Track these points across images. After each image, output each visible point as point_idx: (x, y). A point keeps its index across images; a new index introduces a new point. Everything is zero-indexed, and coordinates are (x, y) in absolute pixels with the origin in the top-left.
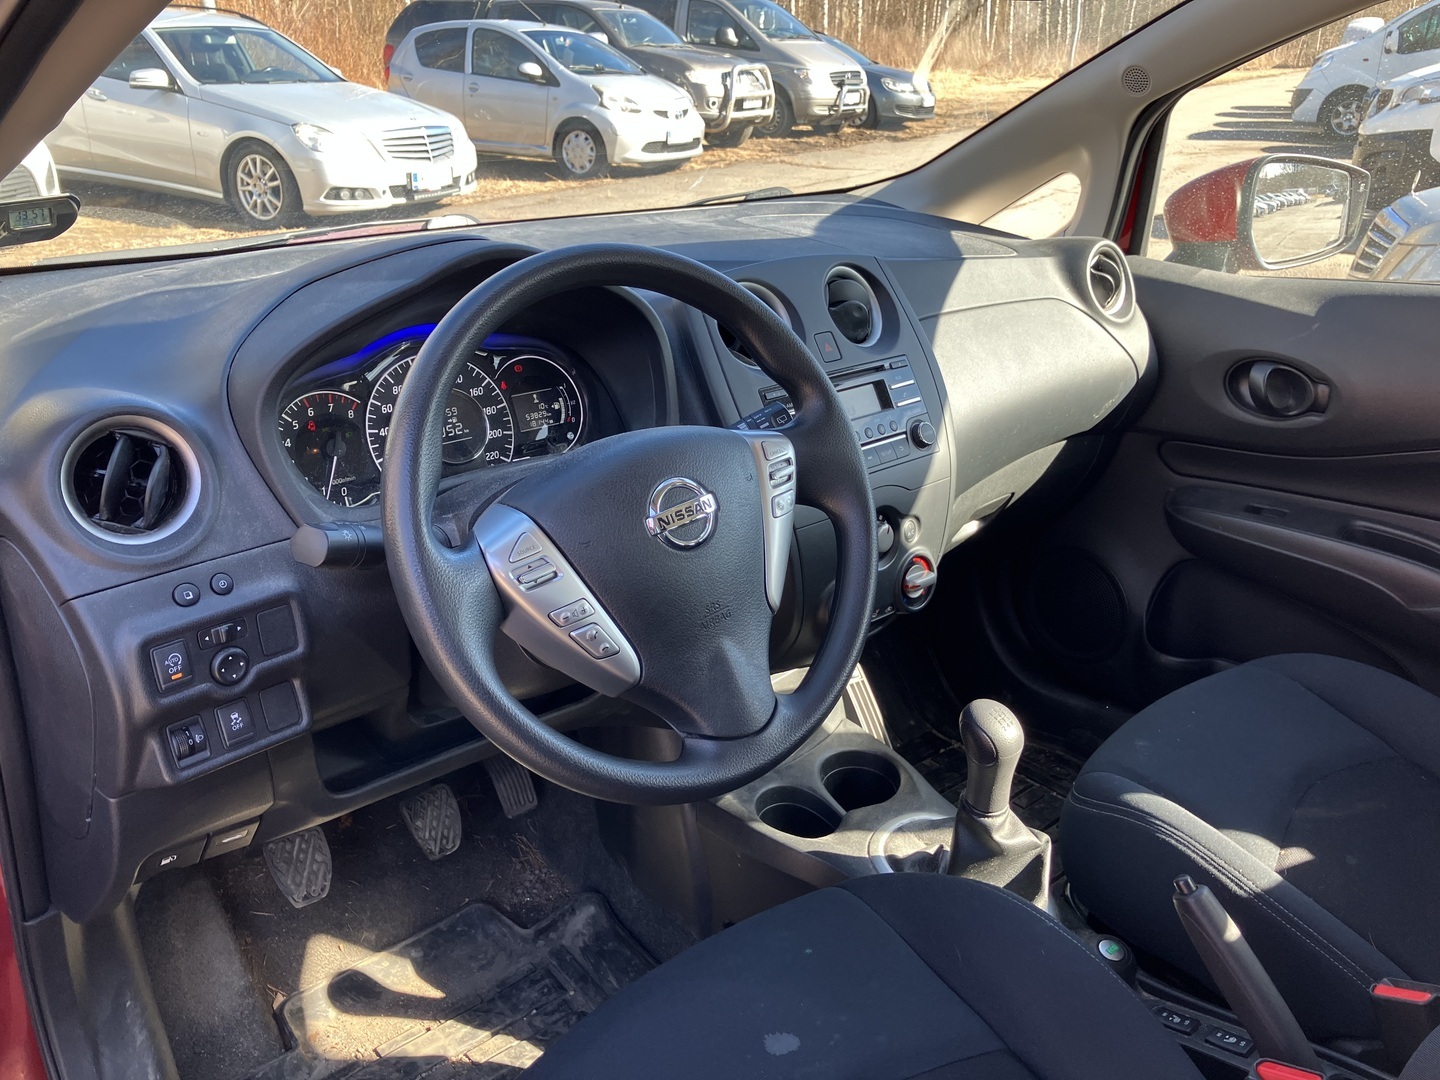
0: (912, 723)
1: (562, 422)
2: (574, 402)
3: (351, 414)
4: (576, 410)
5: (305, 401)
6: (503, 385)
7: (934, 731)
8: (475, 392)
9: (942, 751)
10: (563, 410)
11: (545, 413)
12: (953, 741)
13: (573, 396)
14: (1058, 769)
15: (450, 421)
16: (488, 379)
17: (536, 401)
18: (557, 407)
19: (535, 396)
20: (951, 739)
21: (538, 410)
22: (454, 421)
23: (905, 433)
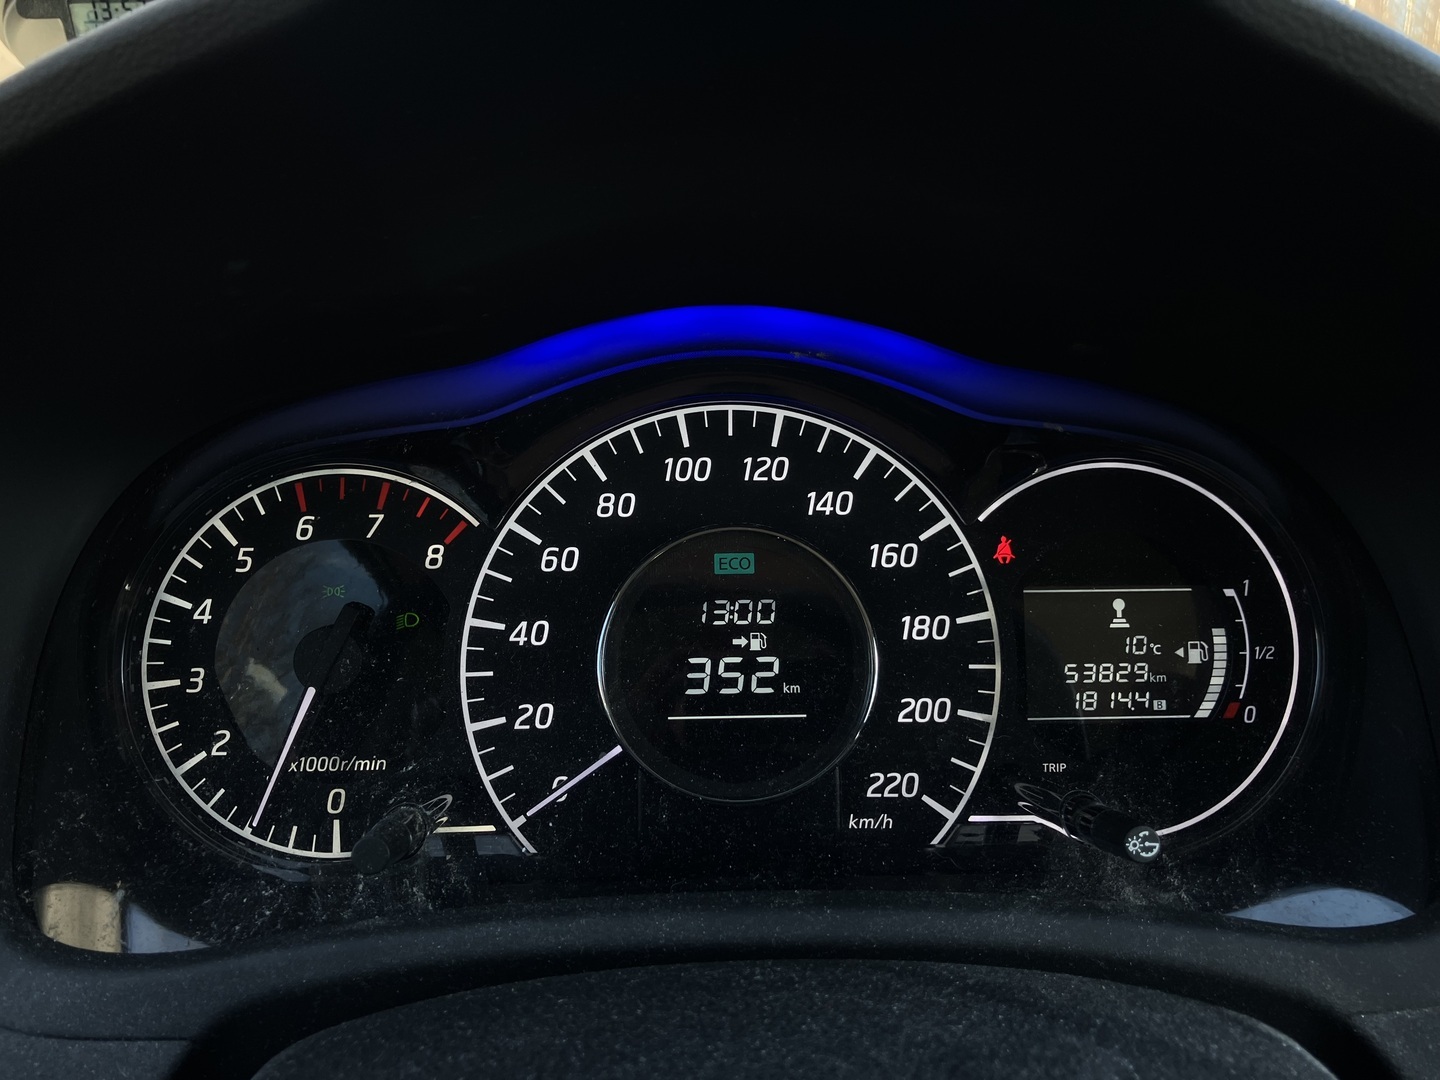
1: (1200, 714)
2: (1268, 653)
3: (435, 555)
4: (1269, 683)
5: (299, 489)
6: (1004, 551)
8: (885, 556)
10: (1217, 680)
11: (1144, 672)
13: (1269, 625)
15: (742, 642)
16: (948, 520)
17: (1119, 623)
18: (1195, 657)
19: (1119, 605)
21: (1117, 656)
22: (756, 645)
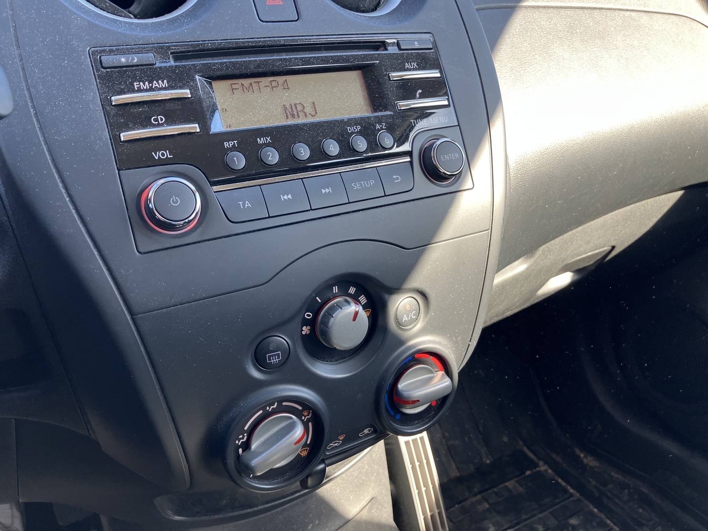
0: (505, 439)
7: (525, 449)
9: (528, 473)
12: (541, 463)
14: (641, 511)
20: (540, 459)
23: (409, 154)
